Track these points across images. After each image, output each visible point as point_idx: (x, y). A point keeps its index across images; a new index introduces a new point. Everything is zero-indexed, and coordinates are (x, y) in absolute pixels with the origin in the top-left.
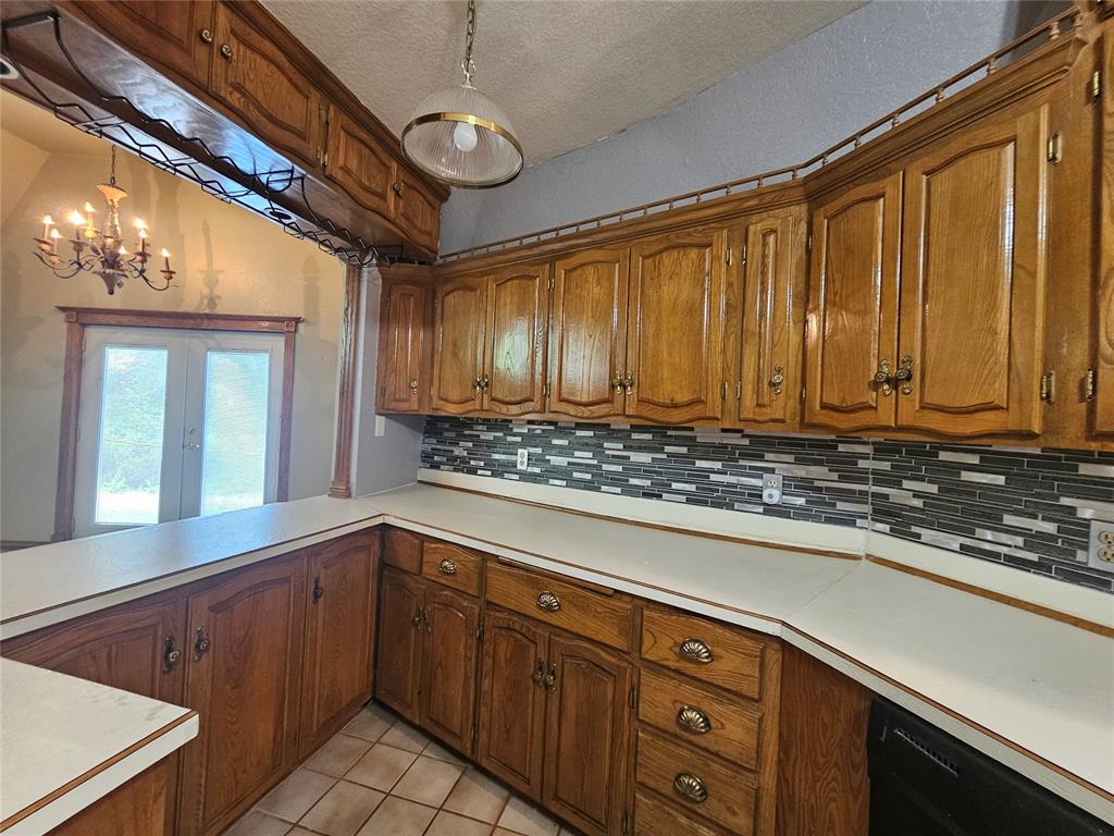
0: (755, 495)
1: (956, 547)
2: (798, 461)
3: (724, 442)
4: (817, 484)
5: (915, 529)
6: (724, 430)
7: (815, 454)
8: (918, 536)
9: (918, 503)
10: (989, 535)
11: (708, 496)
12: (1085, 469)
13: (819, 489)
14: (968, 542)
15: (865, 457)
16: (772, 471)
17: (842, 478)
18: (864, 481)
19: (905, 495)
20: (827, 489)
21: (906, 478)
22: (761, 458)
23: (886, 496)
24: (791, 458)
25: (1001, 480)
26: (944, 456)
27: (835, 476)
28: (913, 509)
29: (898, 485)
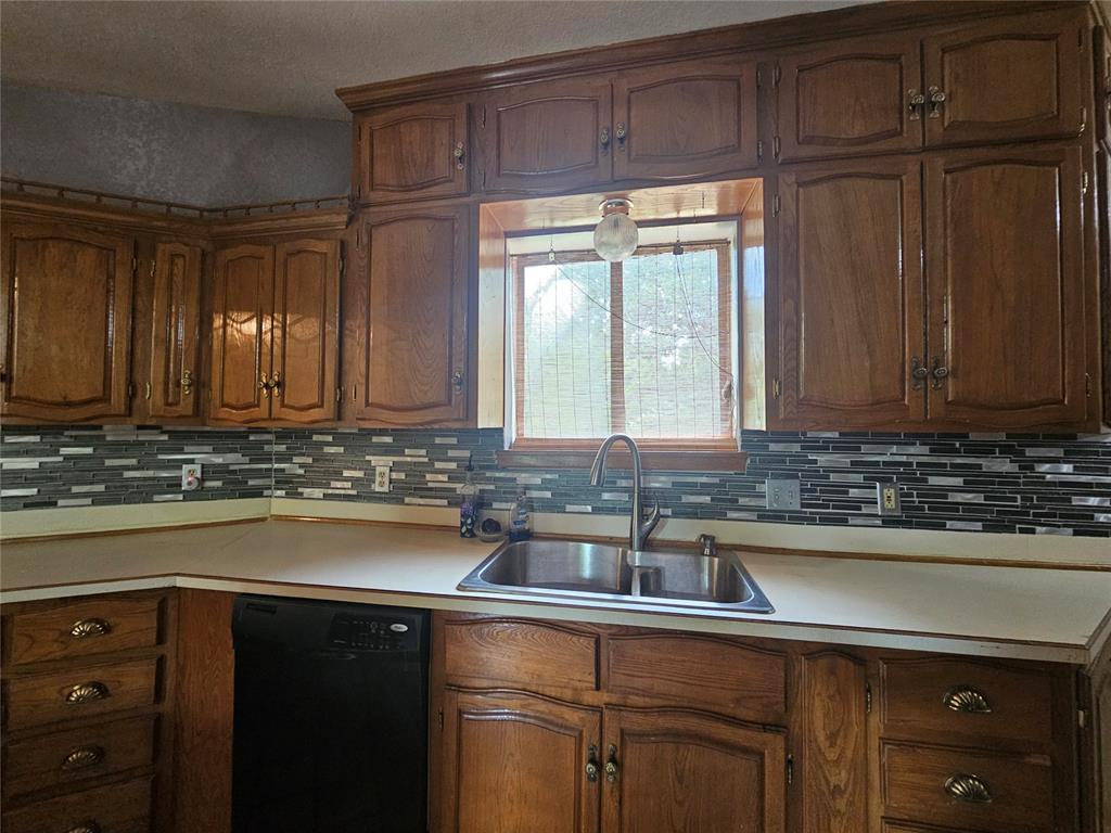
0: (174, 485)
1: (321, 496)
2: (216, 451)
3: (140, 439)
4: (232, 468)
5: (300, 490)
6: (140, 428)
7: (229, 443)
8: (302, 494)
9: (302, 471)
10: (339, 485)
11: (120, 493)
12: (375, 439)
13: (234, 472)
14: (326, 491)
15: (269, 442)
16: (192, 461)
17: (252, 461)
18: (269, 461)
19: (293, 468)
20: (241, 470)
21: (295, 455)
22: (181, 451)
23: (283, 470)
24: (209, 449)
25: (342, 450)
26: (315, 438)
27: (247, 459)
28: (300, 476)
29: (289, 460)
